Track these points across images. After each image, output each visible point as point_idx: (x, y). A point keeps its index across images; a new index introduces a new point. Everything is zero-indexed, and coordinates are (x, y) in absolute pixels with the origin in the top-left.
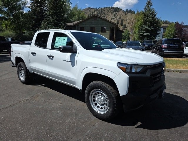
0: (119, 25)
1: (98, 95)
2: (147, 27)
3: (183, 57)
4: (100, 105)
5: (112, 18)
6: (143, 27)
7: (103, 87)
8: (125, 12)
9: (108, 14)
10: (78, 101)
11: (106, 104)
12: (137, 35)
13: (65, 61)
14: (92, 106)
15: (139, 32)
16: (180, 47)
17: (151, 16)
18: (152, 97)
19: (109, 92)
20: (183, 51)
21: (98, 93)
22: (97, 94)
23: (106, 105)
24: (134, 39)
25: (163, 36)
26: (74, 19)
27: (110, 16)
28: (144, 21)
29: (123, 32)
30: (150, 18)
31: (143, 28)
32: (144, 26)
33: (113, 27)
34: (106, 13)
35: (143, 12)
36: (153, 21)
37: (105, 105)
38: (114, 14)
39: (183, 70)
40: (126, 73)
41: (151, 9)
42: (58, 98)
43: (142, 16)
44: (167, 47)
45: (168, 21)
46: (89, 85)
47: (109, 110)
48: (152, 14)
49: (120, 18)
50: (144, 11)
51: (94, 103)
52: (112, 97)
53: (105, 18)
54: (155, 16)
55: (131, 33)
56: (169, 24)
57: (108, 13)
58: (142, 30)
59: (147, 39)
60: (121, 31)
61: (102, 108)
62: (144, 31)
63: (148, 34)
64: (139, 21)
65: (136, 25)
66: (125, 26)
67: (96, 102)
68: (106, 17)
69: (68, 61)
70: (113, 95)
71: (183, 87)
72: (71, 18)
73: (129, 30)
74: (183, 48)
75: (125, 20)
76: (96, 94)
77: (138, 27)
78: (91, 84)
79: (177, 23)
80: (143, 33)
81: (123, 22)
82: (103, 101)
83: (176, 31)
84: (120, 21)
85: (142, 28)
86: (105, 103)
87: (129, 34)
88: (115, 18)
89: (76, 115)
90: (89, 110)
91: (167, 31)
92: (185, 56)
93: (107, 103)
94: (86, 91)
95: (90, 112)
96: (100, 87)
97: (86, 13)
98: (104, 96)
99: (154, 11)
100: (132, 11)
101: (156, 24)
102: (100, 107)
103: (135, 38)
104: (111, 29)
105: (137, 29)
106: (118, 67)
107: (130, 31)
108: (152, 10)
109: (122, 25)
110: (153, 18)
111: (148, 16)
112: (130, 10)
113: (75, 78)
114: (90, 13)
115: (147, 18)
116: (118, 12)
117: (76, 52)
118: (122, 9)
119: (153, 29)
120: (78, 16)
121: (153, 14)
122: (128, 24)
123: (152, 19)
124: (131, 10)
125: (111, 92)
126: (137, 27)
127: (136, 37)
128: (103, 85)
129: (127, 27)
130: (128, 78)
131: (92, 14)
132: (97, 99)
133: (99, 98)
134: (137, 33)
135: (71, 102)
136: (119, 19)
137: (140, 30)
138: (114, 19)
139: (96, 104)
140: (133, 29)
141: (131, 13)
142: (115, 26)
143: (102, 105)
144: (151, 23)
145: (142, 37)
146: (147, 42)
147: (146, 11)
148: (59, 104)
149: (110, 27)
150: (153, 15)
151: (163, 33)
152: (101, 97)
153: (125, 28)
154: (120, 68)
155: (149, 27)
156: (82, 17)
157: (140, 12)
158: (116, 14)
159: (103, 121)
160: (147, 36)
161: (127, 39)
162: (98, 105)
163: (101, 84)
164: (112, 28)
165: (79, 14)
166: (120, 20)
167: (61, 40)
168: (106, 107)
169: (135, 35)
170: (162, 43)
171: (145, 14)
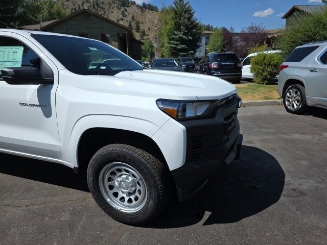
0: (134, 31)
1: (119, 174)
2: (182, 35)
3: (241, 81)
4: (125, 195)
5: (119, 18)
6: (176, 35)
7: (128, 157)
8: (140, 7)
9: (111, 10)
10: (71, 190)
11: (139, 191)
12: (166, 48)
13: (26, 105)
14: (109, 200)
15: (170, 43)
16: (236, 65)
17: (187, 15)
18: (228, 161)
19: (145, 165)
20: (241, 72)
21: (120, 170)
22: (116, 172)
23: (140, 194)
24: (163, 56)
25: (206, 50)
26: (40, 16)
27: (114, 14)
28: (175, 24)
29: (143, 44)
30: (185, 18)
31: (176, 37)
32: (176, 33)
33: (123, 34)
34: (106, 7)
35: (173, 8)
36: (190, 24)
37: (137, 194)
38: (122, 10)
39: (247, 102)
40: (178, 121)
41: (184, 3)
42: (19, 193)
43: (172, 15)
44: (219, 66)
45: (211, 26)
46: (94, 156)
47: (148, 204)
48: (187, 12)
49: (133, 18)
50: (174, 6)
51: (111, 192)
52: (152, 174)
53: (106, 17)
54: (192, 15)
55: (156, 46)
56: (213, 31)
57: (110, 8)
58: (173, 39)
59: (184, 56)
60: (137, 41)
61: (130, 201)
62: (176, 41)
63: (184, 46)
64: (167, 23)
65: (163, 31)
66: (143, 34)
67: (114, 190)
68: (108, 16)
69: (34, 105)
70: (153, 171)
71: (254, 130)
72: (33, 15)
73: (151, 39)
74: (240, 68)
75: (142, 23)
76: (113, 173)
77: (168, 34)
78: (99, 152)
79: (224, 30)
80: (177, 45)
81: (140, 25)
82: (132, 186)
83: (224, 41)
84: (134, 24)
85: (173, 36)
86: (136, 189)
87: (152, 47)
88: (124, 18)
89: (72, 226)
90: (99, 209)
91: (211, 42)
92: (243, 80)
93: (141, 189)
94: (90, 171)
95: (104, 213)
96: (122, 158)
97: (65, 7)
98: (134, 176)
99: (189, 7)
100: (154, 6)
101: (194, 30)
102: (127, 198)
103: (164, 54)
104: (120, 37)
105: (166, 39)
106: (159, 108)
107: (153, 42)
108: (187, 6)
109: (139, 32)
110: (189, 18)
111: (181, 16)
112: (149, 5)
113: (58, 144)
114: (73, 7)
115: (181, 20)
116: (127, 7)
117: (52, 82)
118: (135, 3)
119: (191, 38)
120: (49, 12)
121: (189, 12)
122: (149, 29)
123: (189, 21)
124: (151, 4)
125: (148, 166)
126: (166, 34)
127: (166, 51)
128: (130, 152)
129: (148, 35)
130: (184, 130)
131: (79, 8)
132: (116, 184)
133: (121, 182)
134: (166, 45)
135: (55, 196)
136: (131, 20)
137: (170, 40)
138: (122, 19)
139: (116, 195)
140: (158, 38)
141: (152, 10)
142: (126, 33)
143: (129, 194)
144: (187, 27)
145: (175, 53)
146: (184, 61)
147: (177, 7)
148: (25, 208)
149: (118, 34)
150: (189, 14)
151: (206, 45)
152: (127, 178)
153: (145, 37)
154: (164, 111)
155: (184, 34)
156: (59, 14)
157: (167, 7)
158: (126, 10)
159: (136, 228)
160: (183, 50)
161: (149, 56)
162: (121, 195)
163: (124, 150)
164: (121, 35)
165: (51, 6)
166: (134, 22)
167: (6, 53)
168: (140, 197)
169: (163, 49)
170: (208, 61)
171: (176, 12)
